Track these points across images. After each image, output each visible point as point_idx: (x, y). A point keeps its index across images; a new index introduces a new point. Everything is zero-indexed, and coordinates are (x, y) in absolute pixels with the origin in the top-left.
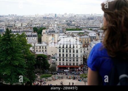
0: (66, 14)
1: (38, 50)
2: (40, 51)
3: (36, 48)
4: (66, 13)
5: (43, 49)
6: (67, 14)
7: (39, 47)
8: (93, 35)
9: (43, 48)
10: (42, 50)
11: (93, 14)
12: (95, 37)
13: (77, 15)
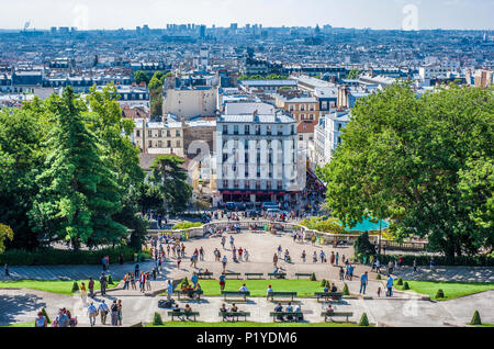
0: (234, 26)
1: (155, 141)
2: (160, 147)
3: (146, 135)
4: (236, 25)
5: (169, 139)
6: (239, 27)
7: (157, 132)
8: (328, 94)
9: (168, 135)
10: (165, 141)
11: (321, 27)
12: (335, 100)
13: (270, 29)
